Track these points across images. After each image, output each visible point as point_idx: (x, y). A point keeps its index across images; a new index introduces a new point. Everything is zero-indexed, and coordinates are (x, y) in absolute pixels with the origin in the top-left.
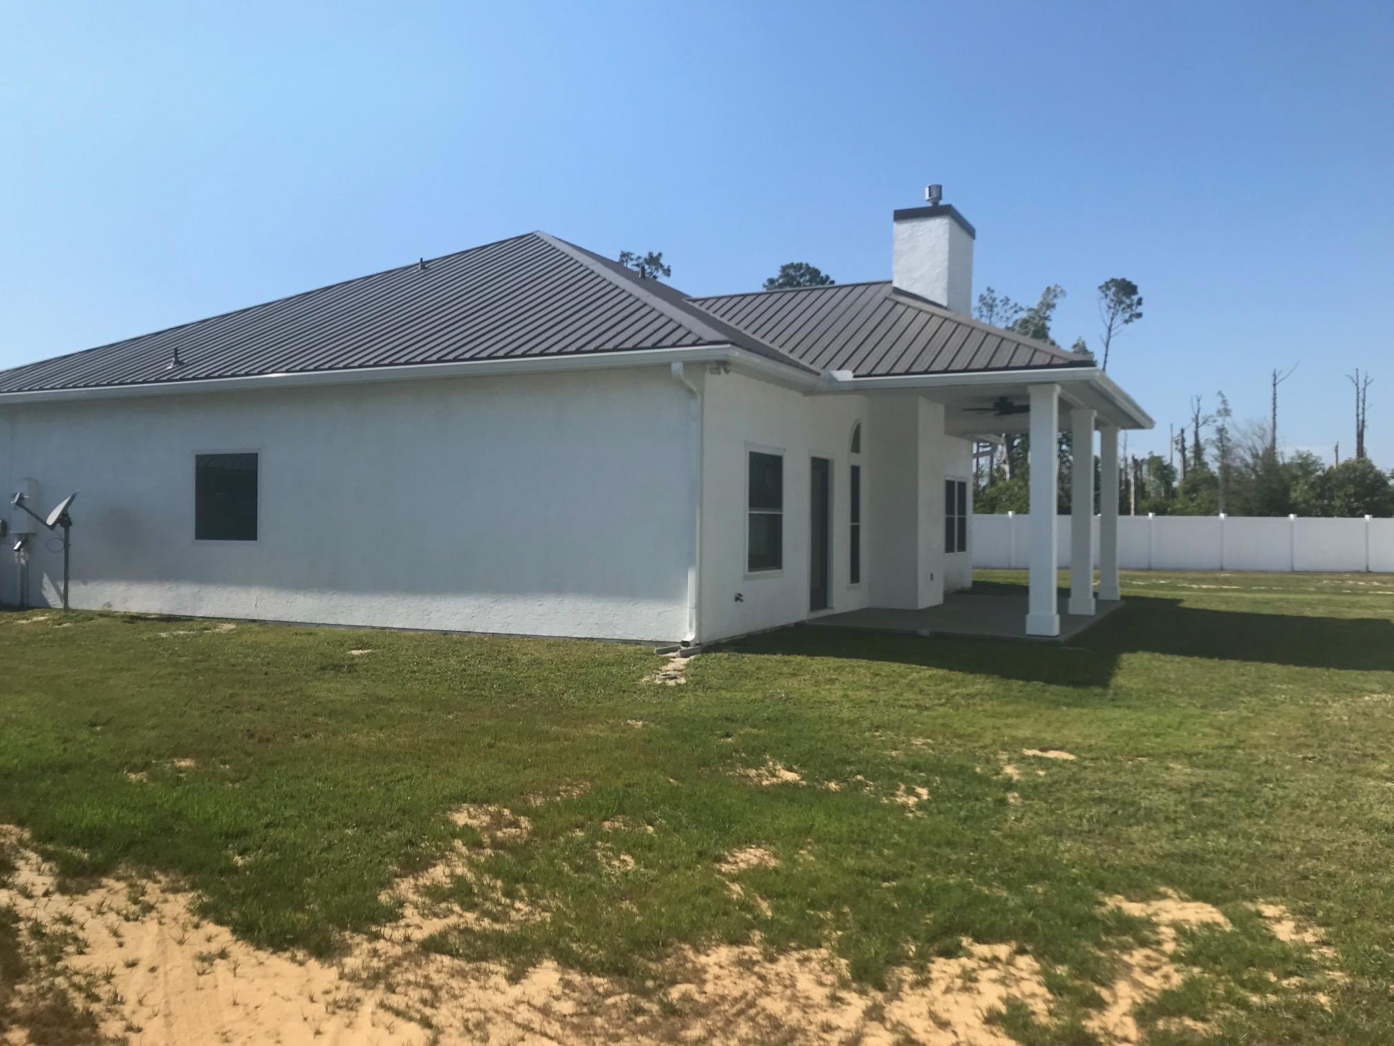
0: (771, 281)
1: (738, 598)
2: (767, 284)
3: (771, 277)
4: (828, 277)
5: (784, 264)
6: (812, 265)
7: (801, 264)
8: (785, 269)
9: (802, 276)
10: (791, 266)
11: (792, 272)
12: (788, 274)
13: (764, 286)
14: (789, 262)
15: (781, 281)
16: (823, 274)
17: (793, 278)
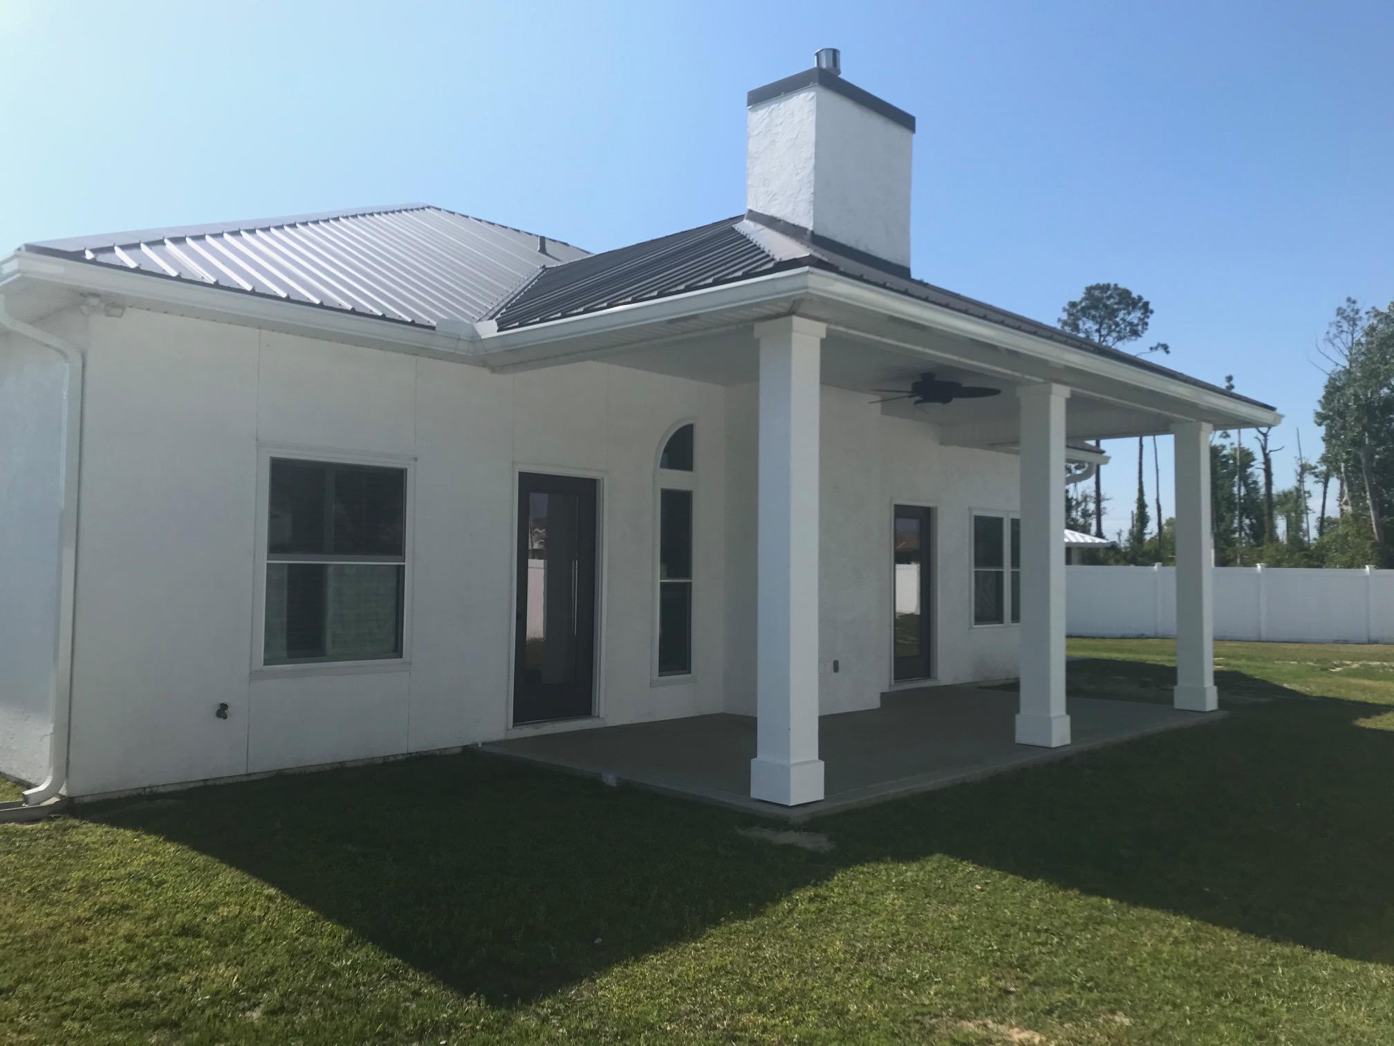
0: (1073, 305)
1: (222, 711)
2: (1067, 307)
3: (1073, 300)
4: (1140, 298)
5: (1089, 285)
6: (1121, 286)
7: (1109, 285)
8: (1090, 290)
9: (1109, 298)
10: (1098, 287)
11: (1097, 293)
12: (1093, 296)
13: (1065, 310)
14: (1094, 283)
15: (1084, 304)
16: (1135, 295)
17: (1099, 300)
